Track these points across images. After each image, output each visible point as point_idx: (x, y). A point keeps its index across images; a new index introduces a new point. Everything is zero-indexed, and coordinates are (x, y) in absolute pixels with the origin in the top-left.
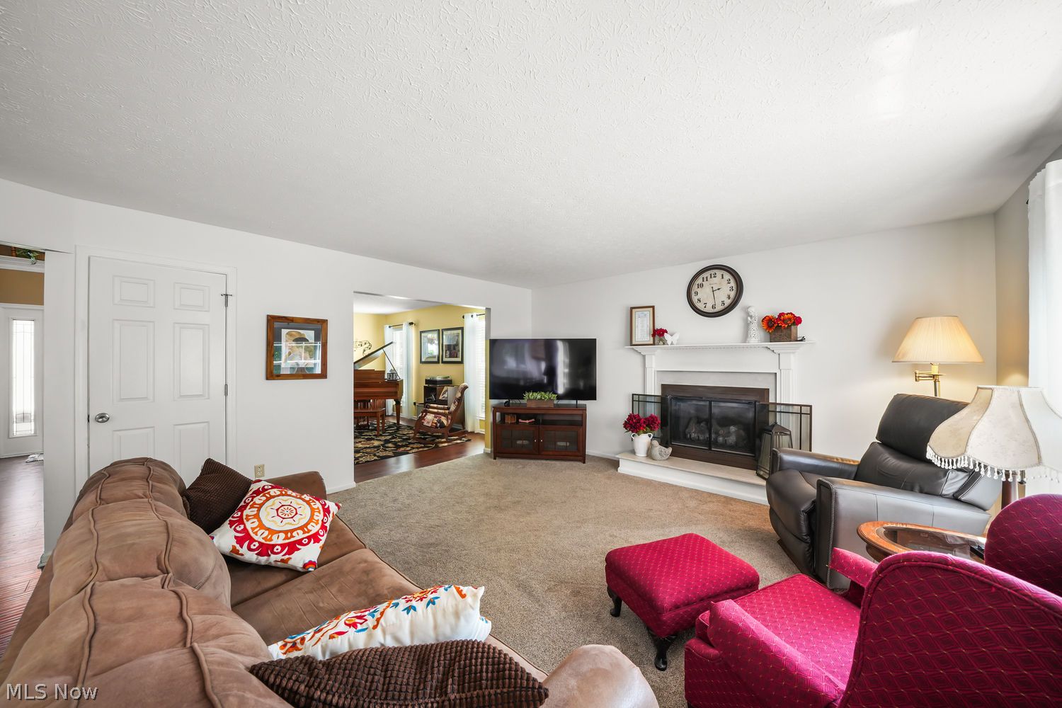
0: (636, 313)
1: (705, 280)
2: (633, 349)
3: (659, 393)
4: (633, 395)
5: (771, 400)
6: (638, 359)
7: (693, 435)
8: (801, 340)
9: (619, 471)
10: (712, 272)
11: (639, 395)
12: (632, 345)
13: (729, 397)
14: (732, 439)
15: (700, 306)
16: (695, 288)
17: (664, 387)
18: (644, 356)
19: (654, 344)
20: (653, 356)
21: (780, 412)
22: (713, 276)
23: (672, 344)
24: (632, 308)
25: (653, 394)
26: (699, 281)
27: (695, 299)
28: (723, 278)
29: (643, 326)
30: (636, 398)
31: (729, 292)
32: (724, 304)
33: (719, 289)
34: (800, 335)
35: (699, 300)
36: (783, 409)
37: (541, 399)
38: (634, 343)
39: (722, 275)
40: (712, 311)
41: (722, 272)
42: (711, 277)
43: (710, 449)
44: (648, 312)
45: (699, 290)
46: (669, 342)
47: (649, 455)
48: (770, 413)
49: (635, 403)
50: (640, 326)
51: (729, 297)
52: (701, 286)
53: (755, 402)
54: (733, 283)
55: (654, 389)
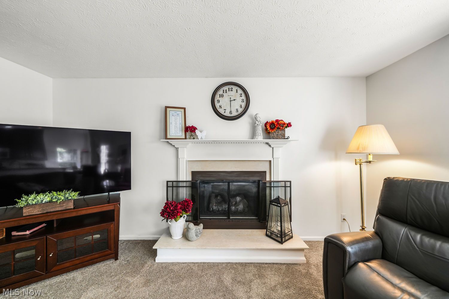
0: (170, 112)
1: (225, 92)
2: (168, 142)
3: (189, 178)
4: (167, 182)
5: (268, 179)
6: (172, 150)
7: (215, 208)
8: (287, 138)
9: (157, 261)
10: (230, 87)
11: (173, 182)
12: (166, 138)
13: (242, 178)
14: (241, 207)
15: (221, 111)
16: (217, 97)
17: (194, 173)
18: (177, 149)
19: (186, 138)
20: (185, 148)
21: (274, 187)
22: (230, 90)
23: (201, 138)
24: (166, 107)
25: (185, 180)
26: (220, 92)
27: (217, 105)
28: (237, 92)
29: (176, 124)
30: (170, 184)
31: (241, 103)
32: (238, 111)
33: (234, 100)
34: (286, 136)
35: (220, 107)
36: (276, 184)
37: (50, 202)
38: (168, 137)
39: (237, 90)
40: (229, 115)
41: (237, 88)
42: (229, 91)
43: (229, 218)
44: (181, 112)
45: (220, 99)
46: (199, 137)
47: (185, 236)
48: (267, 188)
49: (170, 189)
50: (173, 123)
51: (241, 107)
52: (221, 96)
53: (259, 181)
54: (244, 97)
55: (185, 176)
